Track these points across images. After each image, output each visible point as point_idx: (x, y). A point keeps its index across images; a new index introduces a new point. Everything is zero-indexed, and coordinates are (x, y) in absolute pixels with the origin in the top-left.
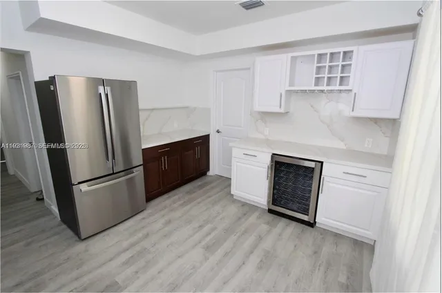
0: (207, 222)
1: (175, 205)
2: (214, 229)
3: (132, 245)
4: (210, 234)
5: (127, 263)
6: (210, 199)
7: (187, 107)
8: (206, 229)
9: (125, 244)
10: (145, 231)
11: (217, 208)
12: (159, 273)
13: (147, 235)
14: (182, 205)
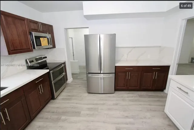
0: (133, 117)
1: (127, 99)
2: (133, 124)
3: (97, 104)
4: (127, 124)
5: (89, 109)
6: (149, 106)
7: (160, 47)
8: (128, 120)
9: (95, 102)
10: (105, 102)
11: (148, 114)
12: (92, 121)
13: (104, 104)
14: (130, 100)
